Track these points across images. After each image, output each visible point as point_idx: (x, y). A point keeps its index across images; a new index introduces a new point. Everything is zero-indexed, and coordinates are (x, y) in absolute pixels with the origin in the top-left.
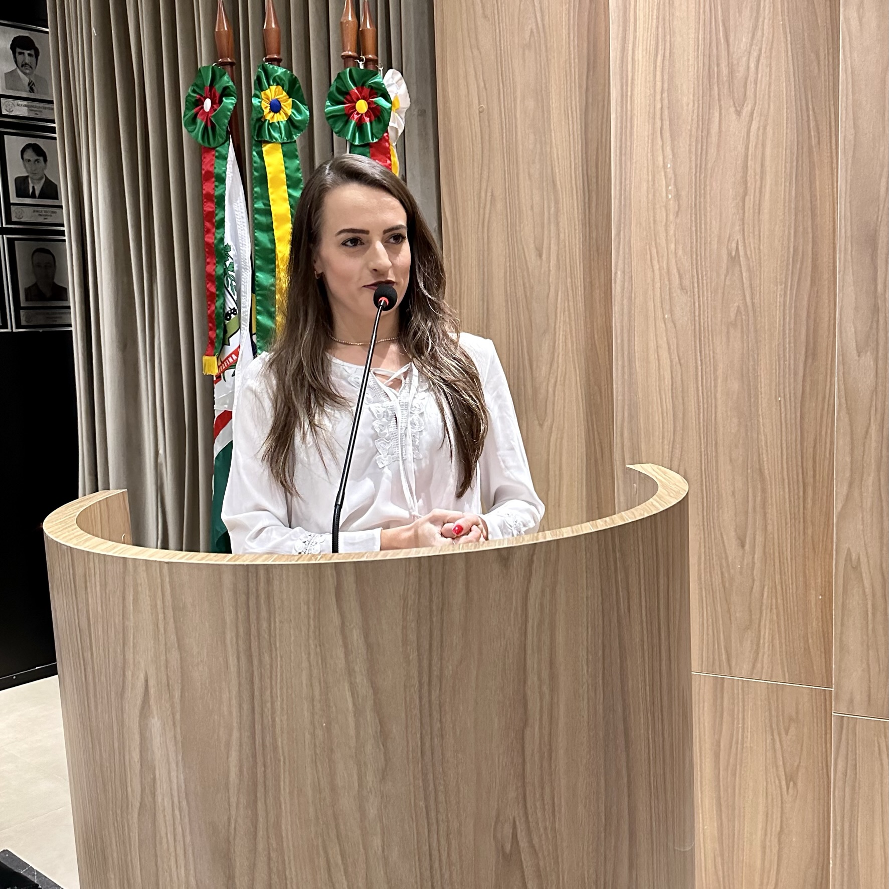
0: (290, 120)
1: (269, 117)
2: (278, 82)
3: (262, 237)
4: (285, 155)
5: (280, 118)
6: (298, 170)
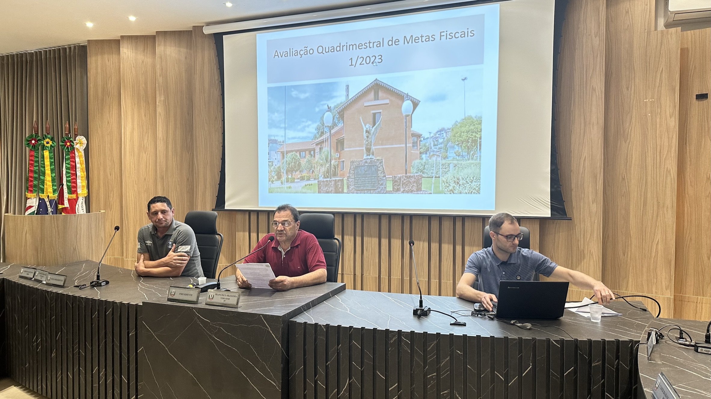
0: (51, 146)
1: (46, 145)
2: (49, 138)
3: (42, 169)
4: (49, 152)
5: (49, 145)
6: (52, 155)
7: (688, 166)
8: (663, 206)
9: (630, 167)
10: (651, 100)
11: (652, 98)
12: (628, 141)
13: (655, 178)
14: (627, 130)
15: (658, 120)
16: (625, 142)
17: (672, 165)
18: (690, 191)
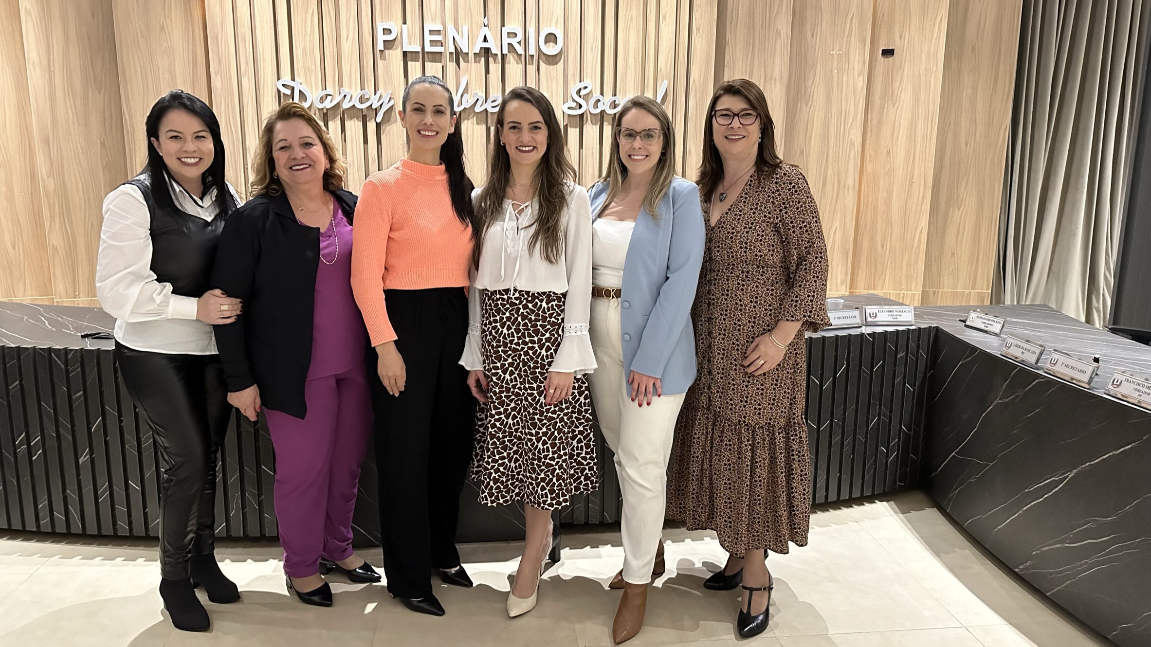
7: (868, 138)
8: (844, 186)
9: (811, 137)
10: (838, 53)
11: (840, 50)
12: (810, 104)
13: (837, 152)
14: (809, 89)
15: (845, 79)
16: (807, 105)
17: (856, 135)
18: (869, 167)
